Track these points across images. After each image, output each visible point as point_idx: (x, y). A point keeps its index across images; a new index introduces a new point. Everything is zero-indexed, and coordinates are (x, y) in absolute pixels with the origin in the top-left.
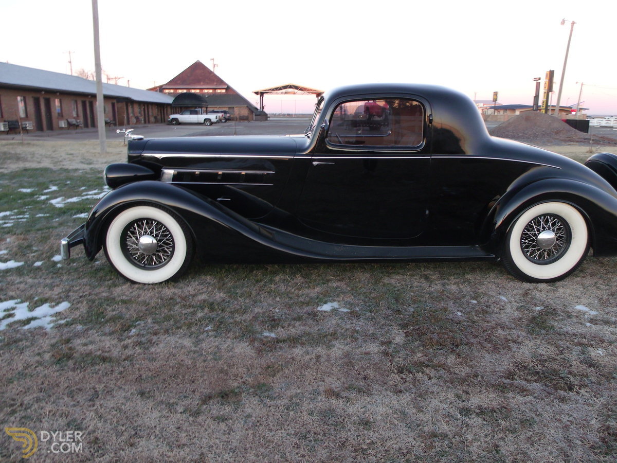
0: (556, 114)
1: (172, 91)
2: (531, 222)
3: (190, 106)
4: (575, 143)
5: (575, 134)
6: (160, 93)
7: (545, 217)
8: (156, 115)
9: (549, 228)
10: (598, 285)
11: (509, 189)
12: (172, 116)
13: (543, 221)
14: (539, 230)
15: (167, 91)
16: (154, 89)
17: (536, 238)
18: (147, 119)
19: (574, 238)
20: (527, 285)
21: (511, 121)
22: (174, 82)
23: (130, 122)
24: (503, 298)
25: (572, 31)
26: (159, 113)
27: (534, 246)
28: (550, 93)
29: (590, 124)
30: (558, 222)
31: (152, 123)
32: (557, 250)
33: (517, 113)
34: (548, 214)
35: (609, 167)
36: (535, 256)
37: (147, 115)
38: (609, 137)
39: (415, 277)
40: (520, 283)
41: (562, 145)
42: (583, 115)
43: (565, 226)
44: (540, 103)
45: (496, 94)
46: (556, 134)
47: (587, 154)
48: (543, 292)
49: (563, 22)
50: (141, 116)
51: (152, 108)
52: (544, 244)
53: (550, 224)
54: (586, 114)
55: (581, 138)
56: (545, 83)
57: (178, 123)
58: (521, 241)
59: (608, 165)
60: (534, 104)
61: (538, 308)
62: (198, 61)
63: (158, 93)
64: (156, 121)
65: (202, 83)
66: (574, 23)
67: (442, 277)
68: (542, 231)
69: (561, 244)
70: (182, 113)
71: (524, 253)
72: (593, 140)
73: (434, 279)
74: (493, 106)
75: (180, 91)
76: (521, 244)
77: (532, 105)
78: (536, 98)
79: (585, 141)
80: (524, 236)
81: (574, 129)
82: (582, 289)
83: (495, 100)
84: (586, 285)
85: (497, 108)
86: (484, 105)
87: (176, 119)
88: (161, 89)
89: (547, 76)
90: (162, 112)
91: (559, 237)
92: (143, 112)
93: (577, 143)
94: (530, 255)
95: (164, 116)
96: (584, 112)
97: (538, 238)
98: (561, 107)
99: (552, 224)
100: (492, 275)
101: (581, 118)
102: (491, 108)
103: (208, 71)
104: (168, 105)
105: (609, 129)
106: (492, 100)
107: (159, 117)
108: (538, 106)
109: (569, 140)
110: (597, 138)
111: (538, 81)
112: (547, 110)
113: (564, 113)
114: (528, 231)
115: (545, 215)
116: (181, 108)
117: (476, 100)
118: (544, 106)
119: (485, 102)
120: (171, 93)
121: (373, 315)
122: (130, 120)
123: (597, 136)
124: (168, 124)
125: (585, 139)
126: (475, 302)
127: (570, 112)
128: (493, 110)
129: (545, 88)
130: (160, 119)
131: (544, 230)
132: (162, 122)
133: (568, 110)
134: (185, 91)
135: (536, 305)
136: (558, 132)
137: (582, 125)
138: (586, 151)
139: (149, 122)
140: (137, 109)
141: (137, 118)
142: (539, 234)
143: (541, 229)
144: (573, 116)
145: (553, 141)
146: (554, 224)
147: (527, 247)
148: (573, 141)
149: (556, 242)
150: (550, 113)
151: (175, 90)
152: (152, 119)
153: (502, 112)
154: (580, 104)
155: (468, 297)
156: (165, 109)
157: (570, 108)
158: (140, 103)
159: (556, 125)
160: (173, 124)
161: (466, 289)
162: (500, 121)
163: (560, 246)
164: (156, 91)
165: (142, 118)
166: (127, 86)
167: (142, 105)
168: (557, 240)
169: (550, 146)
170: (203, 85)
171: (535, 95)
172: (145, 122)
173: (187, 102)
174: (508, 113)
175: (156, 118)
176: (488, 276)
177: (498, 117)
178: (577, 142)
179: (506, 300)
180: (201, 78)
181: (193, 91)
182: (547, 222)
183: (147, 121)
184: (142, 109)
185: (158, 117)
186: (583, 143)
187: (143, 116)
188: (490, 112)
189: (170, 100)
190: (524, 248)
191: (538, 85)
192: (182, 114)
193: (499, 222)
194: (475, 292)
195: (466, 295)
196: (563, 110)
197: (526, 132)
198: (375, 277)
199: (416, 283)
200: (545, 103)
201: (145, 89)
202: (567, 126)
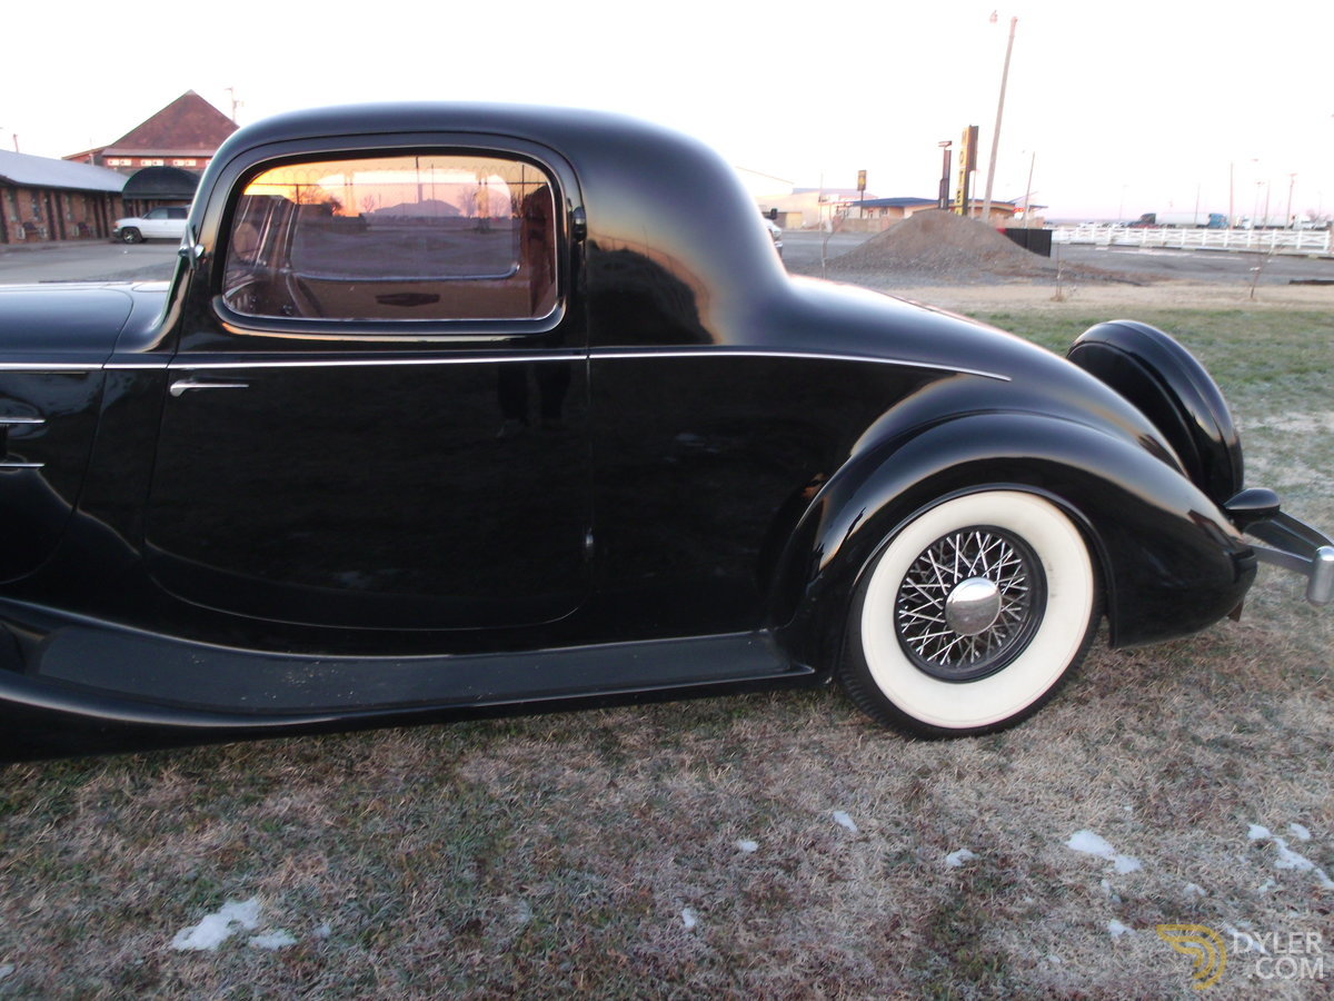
0: (986, 217)
1: (128, 162)
2: (924, 554)
3: (172, 197)
4: (1025, 280)
5: (1024, 259)
6: (98, 167)
7: (966, 536)
8: (83, 220)
9: (980, 572)
10: (1126, 736)
11: (857, 450)
12: (123, 223)
13: (960, 550)
14: (948, 578)
15: (115, 162)
16: (80, 158)
17: (943, 603)
18: (57, 229)
19: (1053, 596)
20: (919, 753)
21: (893, 231)
22: (131, 140)
23: (10, 237)
24: (844, 819)
25: (1012, 37)
26: (93, 217)
27: (936, 627)
28: (972, 173)
29: (1054, 238)
30: (1007, 549)
31: (74, 238)
32: (1006, 632)
33: (908, 214)
34: (975, 528)
35: (1138, 365)
36: (941, 656)
37: (56, 219)
38: (1092, 264)
39: (572, 745)
40: (896, 745)
41: (998, 284)
42: (1038, 219)
43: (1025, 559)
44: (952, 195)
45: (863, 175)
46: (987, 260)
47: (1052, 303)
48: (966, 781)
49: (994, 18)
50: (41, 220)
51: (70, 202)
52: (966, 619)
53: (982, 554)
54: (1042, 218)
55: (1038, 268)
56: (962, 153)
57: (140, 239)
58: (896, 614)
59: (1132, 354)
60: (941, 197)
61: (953, 859)
62: (191, 91)
63: (92, 166)
64: (84, 234)
65: (202, 145)
66: (1016, 20)
67: (658, 734)
68: (960, 581)
69: (1017, 612)
70: (147, 214)
71: (908, 651)
72: (1063, 273)
73: (633, 748)
74: (859, 199)
75: (148, 163)
76: (897, 622)
77: (937, 198)
78: (945, 182)
79: (1047, 275)
80: (906, 598)
81: (1022, 250)
82: (1081, 757)
83: (862, 188)
84: (1094, 737)
85: (866, 205)
86: (840, 198)
87: (134, 230)
88: (100, 157)
89: (964, 138)
90: (100, 212)
91: (1011, 591)
92: (45, 214)
93: (1031, 280)
94: (926, 654)
95: (106, 223)
96: (1038, 213)
97: (949, 600)
98: (993, 202)
99: (988, 555)
100: (816, 715)
101: (1034, 226)
102: (856, 204)
103: (216, 117)
104: (113, 195)
105: (1088, 248)
106: (856, 187)
107: (92, 225)
108: (948, 201)
109: (1013, 273)
110: (1069, 268)
111: (948, 148)
112: (966, 209)
113: (999, 216)
114: (918, 579)
115: (966, 531)
116: (146, 202)
117: (824, 187)
118: (961, 199)
119: (842, 193)
120: (126, 167)
121: (372, 958)
122: (9, 230)
123: (1069, 264)
124: (115, 242)
125: (1044, 269)
126: (749, 846)
127: (1012, 213)
128: (858, 208)
129: (962, 162)
130: (94, 229)
131: (965, 578)
132: (99, 236)
133: (1006, 209)
134: (160, 163)
135: (946, 846)
136: (989, 256)
137: (1036, 240)
138: (1049, 297)
139: (64, 237)
140: (27, 204)
141: (29, 227)
142: (949, 590)
143: (956, 574)
144: (1018, 220)
145: (980, 274)
146: (993, 556)
147: (914, 631)
148: (1021, 275)
149: (1001, 608)
150: (972, 214)
151: (136, 161)
152: (72, 229)
153: (877, 213)
154: (1032, 197)
155: (729, 827)
156: (108, 207)
157: (1011, 204)
158: (35, 190)
159: (988, 241)
160: (127, 242)
161: (728, 784)
162: (872, 233)
163: (1013, 620)
164: (87, 162)
165: (44, 228)
166: (14, 150)
167: (42, 195)
168: (1005, 602)
169: (974, 285)
170: (204, 149)
171: (941, 178)
172: (53, 237)
173: (160, 189)
174: (890, 215)
175: (82, 226)
176: (802, 720)
177: (870, 223)
178: (1030, 276)
179: (853, 828)
180: (198, 132)
181: (180, 163)
182: (972, 550)
183: (58, 235)
184: (43, 205)
185: (89, 225)
186: (1041, 280)
187: (47, 222)
188: (855, 212)
189: (117, 183)
190: (905, 636)
191: (947, 156)
192: (148, 218)
193: (832, 550)
194: (755, 799)
195: (725, 817)
196: (998, 208)
197: (925, 255)
198: (437, 752)
199: (568, 772)
200: (962, 194)
201: (59, 158)
202: (1009, 243)
